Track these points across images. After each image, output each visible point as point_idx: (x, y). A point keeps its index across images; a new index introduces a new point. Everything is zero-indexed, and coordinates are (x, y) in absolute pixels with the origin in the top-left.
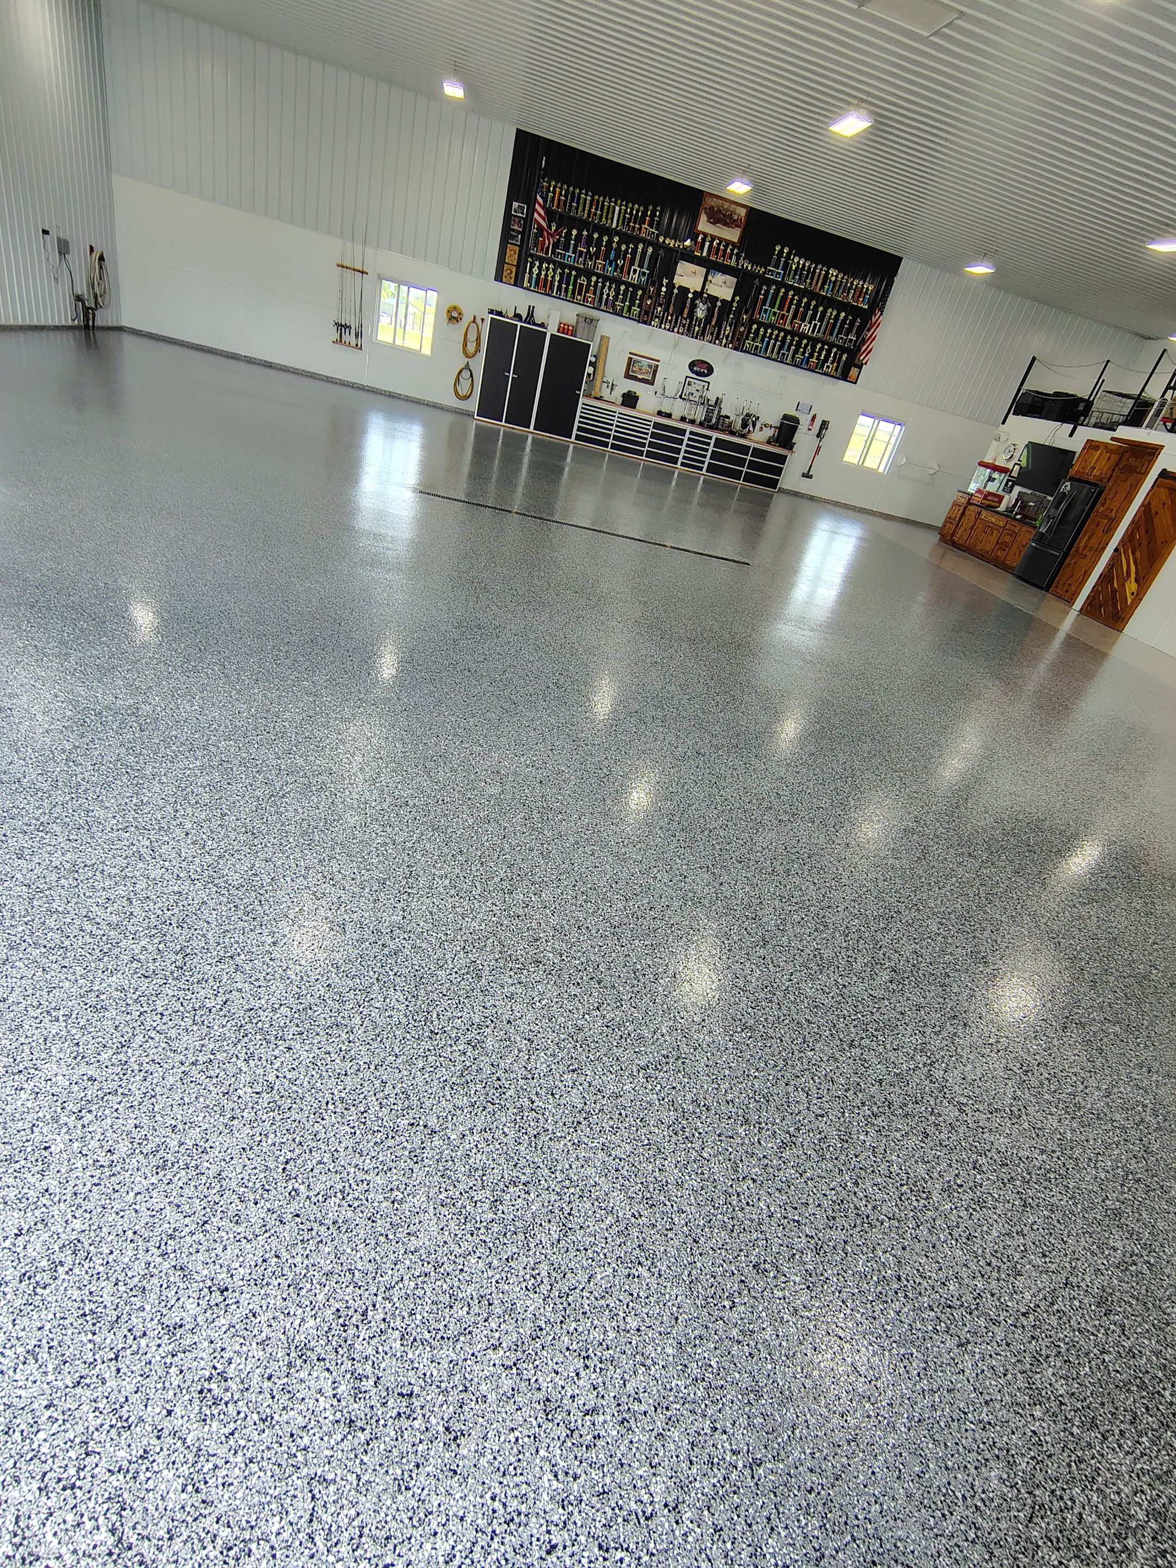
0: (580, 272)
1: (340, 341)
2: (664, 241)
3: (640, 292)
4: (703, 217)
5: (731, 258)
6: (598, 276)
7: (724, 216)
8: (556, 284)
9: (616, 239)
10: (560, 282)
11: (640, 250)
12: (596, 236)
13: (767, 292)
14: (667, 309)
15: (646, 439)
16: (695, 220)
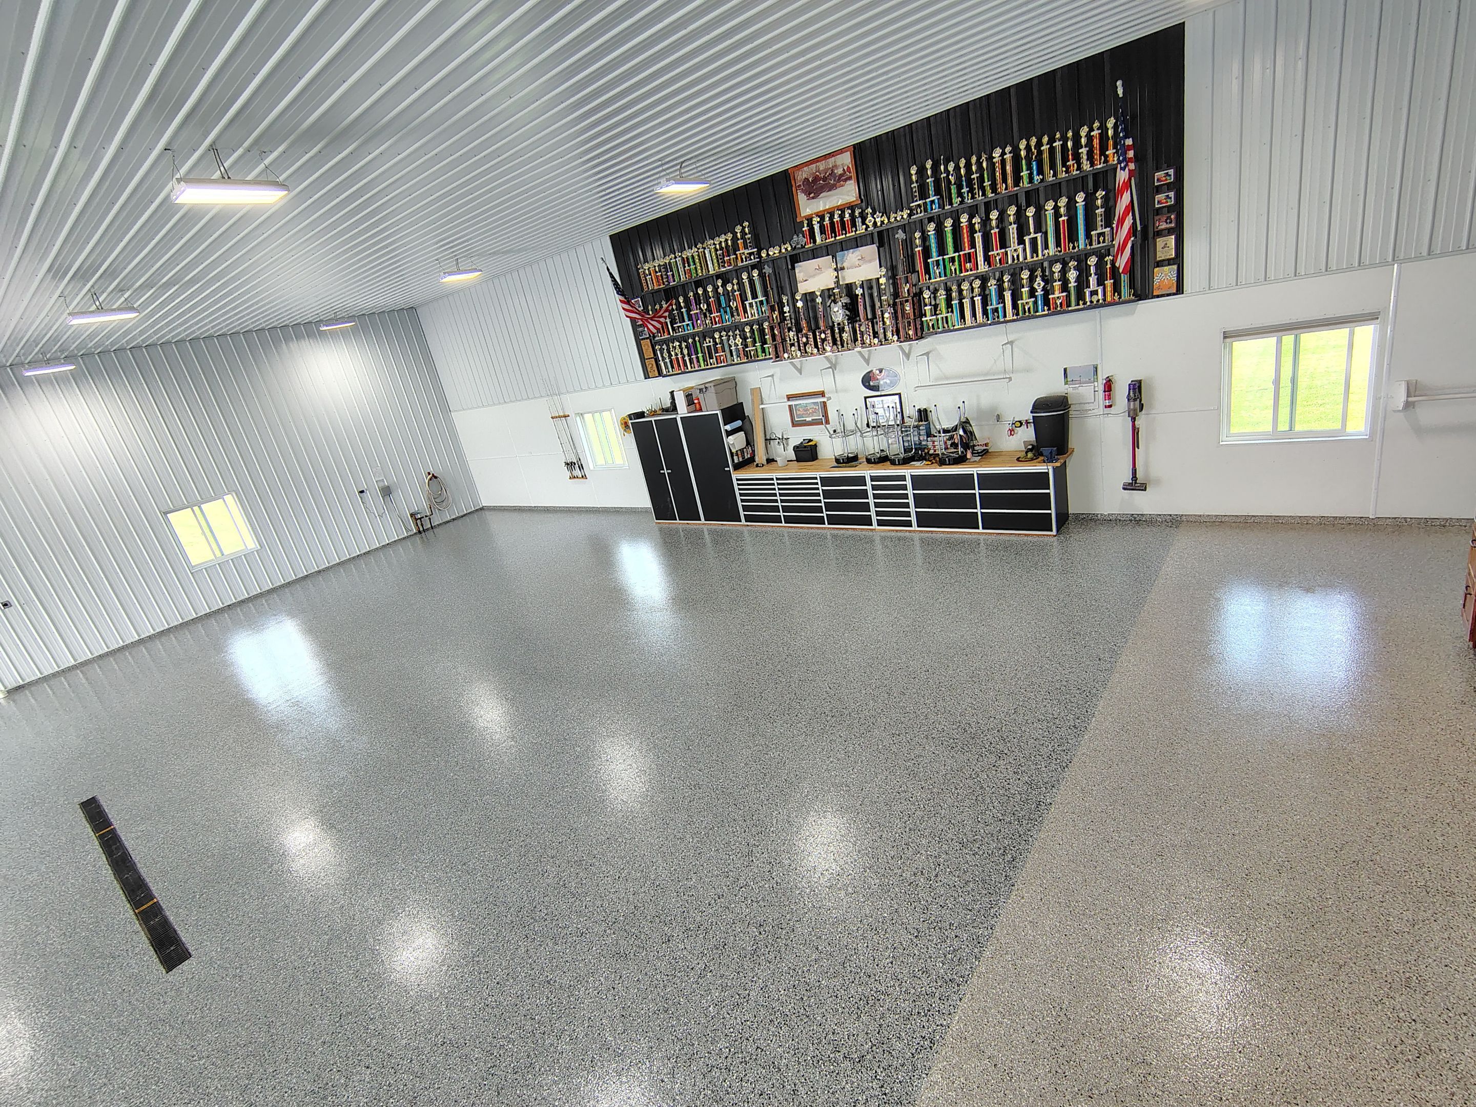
0: (704, 335)
1: (573, 477)
2: (768, 255)
3: (766, 325)
4: (801, 198)
5: (854, 225)
6: (720, 330)
7: (825, 179)
8: (687, 358)
9: (720, 283)
10: (689, 355)
11: (746, 281)
12: (700, 291)
13: (925, 238)
14: (799, 330)
15: (820, 501)
16: (793, 208)
